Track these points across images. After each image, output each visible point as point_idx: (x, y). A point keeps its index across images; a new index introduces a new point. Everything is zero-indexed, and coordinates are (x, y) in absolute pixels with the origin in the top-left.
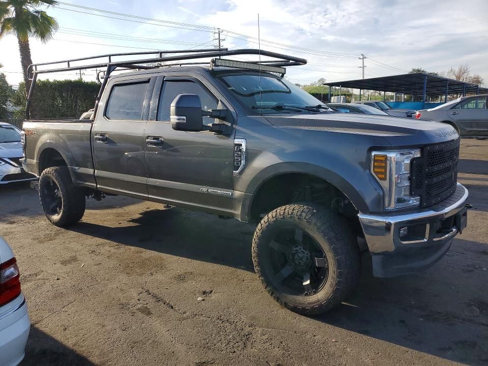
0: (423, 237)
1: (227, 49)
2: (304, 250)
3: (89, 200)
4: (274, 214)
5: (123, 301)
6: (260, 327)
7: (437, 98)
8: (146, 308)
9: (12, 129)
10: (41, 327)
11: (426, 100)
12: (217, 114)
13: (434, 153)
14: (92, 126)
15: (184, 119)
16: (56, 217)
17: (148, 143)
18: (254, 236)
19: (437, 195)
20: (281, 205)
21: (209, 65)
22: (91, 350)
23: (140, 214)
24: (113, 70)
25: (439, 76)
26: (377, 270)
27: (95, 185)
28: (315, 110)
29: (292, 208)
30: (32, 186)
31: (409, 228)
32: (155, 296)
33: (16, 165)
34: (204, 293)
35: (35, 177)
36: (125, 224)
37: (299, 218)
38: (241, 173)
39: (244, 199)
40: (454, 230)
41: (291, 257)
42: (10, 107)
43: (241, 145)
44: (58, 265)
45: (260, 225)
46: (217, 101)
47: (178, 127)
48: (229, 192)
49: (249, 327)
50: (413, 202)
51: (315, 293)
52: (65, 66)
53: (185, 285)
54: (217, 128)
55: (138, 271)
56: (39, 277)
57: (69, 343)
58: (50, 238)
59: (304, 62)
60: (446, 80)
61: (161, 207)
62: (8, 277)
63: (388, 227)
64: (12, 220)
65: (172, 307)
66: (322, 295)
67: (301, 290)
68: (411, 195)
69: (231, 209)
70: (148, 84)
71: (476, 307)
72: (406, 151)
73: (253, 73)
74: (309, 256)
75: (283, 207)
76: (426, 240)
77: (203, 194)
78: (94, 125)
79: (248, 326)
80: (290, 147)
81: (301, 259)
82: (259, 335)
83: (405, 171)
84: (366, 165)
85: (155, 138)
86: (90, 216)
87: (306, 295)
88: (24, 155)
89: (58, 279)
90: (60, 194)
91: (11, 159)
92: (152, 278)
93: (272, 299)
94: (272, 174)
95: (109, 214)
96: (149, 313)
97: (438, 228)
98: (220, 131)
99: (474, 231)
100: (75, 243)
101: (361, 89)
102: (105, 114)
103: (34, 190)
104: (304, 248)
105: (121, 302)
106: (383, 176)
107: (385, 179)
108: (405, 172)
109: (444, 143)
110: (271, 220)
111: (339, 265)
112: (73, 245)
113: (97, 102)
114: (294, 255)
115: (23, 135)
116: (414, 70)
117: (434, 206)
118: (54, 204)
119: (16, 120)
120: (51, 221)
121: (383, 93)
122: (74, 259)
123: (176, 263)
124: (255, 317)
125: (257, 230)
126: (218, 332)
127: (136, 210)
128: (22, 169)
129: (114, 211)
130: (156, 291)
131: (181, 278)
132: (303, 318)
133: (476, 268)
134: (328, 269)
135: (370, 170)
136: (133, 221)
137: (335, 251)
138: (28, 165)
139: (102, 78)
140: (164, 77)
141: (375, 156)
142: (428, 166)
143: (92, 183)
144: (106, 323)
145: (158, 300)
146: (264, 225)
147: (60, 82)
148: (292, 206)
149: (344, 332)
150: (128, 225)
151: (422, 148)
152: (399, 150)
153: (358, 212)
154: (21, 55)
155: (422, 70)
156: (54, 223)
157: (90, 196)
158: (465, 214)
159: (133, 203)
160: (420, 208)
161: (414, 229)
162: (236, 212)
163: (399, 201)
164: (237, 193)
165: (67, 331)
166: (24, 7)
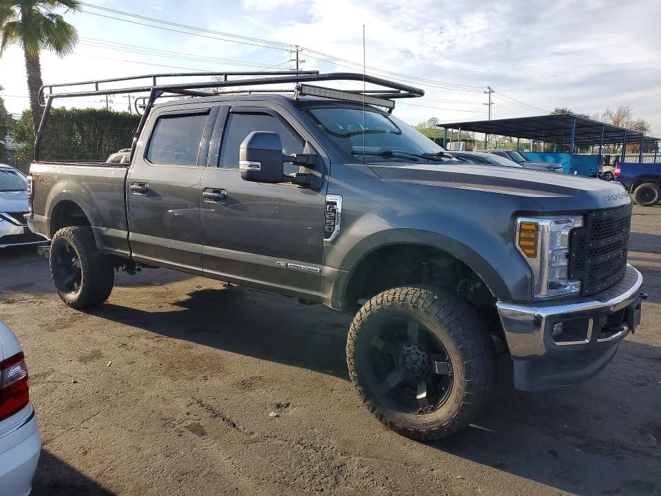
0: (585, 337)
1: (318, 72)
2: (419, 351)
3: (119, 273)
4: (379, 300)
5: (166, 414)
6: (356, 455)
7: (587, 148)
8: (199, 425)
9: (13, 172)
10: (53, 449)
11: (574, 152)
12: (304, 160)
13: (601, 222)
14: (127, 172)
15: (258, 166)
16: (73, 296)
17: (206, 197)
18: (350, 330)
19: (604, 280)
20: (388, 288)
21: (293, 93)
22: (122, 484)
23: (188, 294)
24: (159, 96)
25: (591, 118)
26: (520, 381)
27: (129, 253)
28: (436, 159)
29: (404, 292)
30: (40, 252)
31: (565, 324)
32: (210, 409)
33: (18, 222)
34: (279, 406)
35: (45, 239)
36: (167, 308)
37: (414, 306)
38: (334, 242)
39: (336, 278)
40: (625, 328)
41: (401, 360)
42: (10, 143)
43: (335, 204)
44: (76, 363)
45: (358, 314)
46: (304, 142)
47: (250, 176)
48: (315, 268)
49: (342, 455)
50: (571, 289)
51: (433, 410)
52: (92, 88)
53: (252, 394)
54: (303, 180)
55: (187, 373)
56: (48, 378)
57: (91, 473)
58: (63, 325)
59: (421, 93)
60: (600, 125)
61: (218, 285)
62: (12, 379)
63: (537, 321)
64: (11, 299)
65: (234, 426)
66: (444, 412)
67: (413, 406)
68: (569, 278)
69: (319, 290)
70: (208, 116)
71: (652, 434)
72: (563, 218)
73: (352, 106)
74: (425, 359)
75: (392, 291)
76: (587, 341)
77: (279, 269)
78: (129, 171)
79: (339, 454)
80: (403, 208)
81: (415, 363)
82: (356, 468)
83: (562, 244)
84: (509, 236)
85: (215, 191)
86: (120, 296)
87: (421, 412)
88: (30, 209)
89: (75, 382)
90: (79, 263)
91: (11, 214)
92: (207, 383)
93: (372, 417)
94: (377, 244)
95: (146, 294)
96: (203, 433)
97: (603, 326)
98: (306, 183)
99: (643, 330)
100: (98, 332)
101: (487, 133)
102: (146, 156)
103: (44, 258)
104: (419, 348)
105: (163, 416)
106: (532, 252)
107: (534, 255)
108: (561, 248)
109: (612, 208)
110: (375, 307)
111: (468, 372)
112: (96, 335)
113: (135, 139)
114: (404, 357)
115: (29, 182)
116: (557, 110)
117: (599, 295)
118: (70, 278)
119: (17, 161)
120: (65, 301)
121: (515, 140)
122: (97, 355)
123: (240, 364)
124: (349, 442)
125: (355, 321)
126: (299, 462)
127: (183, 289)
128: (26, 229)
129: (153, 289)
130: (211, 402)
131: (246, 385)
132: (416, 444)
133: (650, 381)
134: (452, 377)
135: (514, 243)
136: (179, 304)
137: (463, 353)
138: (35, 223)
139: (140, 107)
140: (230, 107)
141: (521, 223)
142: (593, 239)
143: (124, 250)
144: (143, 445)
145: (215, 414)
146: (365, 315)
147: (79, 110)
148: (405, 290)
149: (474, 465)
150: (172, 310)
151: (585, 214)
152: (554, 217)
153: (497, 300)
154: (28, 72)
155: (568, 110)
156: (69, 304)
157: (120, 268)
158: (638, 307)
159: (179, 279)
160: (580, 297)
161: (572, 325)
162: (325, 296)
163: (552, 286)
164: (328, 270)
165: (88, 456)
166: (34, 8)
